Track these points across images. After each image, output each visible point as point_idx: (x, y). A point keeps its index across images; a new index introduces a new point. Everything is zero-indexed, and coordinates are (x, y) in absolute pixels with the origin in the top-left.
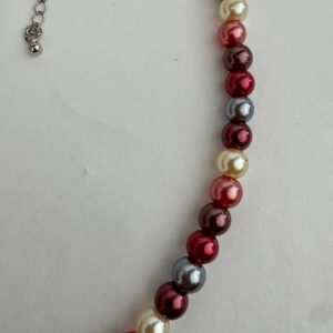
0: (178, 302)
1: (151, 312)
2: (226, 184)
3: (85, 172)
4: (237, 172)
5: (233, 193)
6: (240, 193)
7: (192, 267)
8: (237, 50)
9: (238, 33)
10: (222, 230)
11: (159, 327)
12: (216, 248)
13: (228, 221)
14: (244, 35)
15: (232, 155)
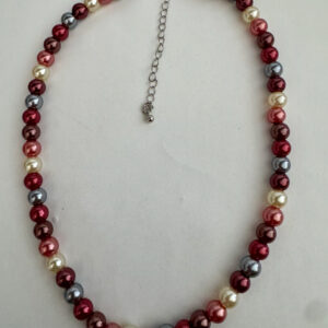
0: (245, 283)
1: (228, 288)
2: (274, 212)
3: (181, 199)
4: (281, 205)
5: (278, 218)
6: (282, 218)
7: (253, 262)
8: (280, 127)
9: (280, 116)
10: (271, 240)
11: (233, 298)
12: (267, 251)
13: (275, 234)
14: (284, 116)
15: (278, 194)
